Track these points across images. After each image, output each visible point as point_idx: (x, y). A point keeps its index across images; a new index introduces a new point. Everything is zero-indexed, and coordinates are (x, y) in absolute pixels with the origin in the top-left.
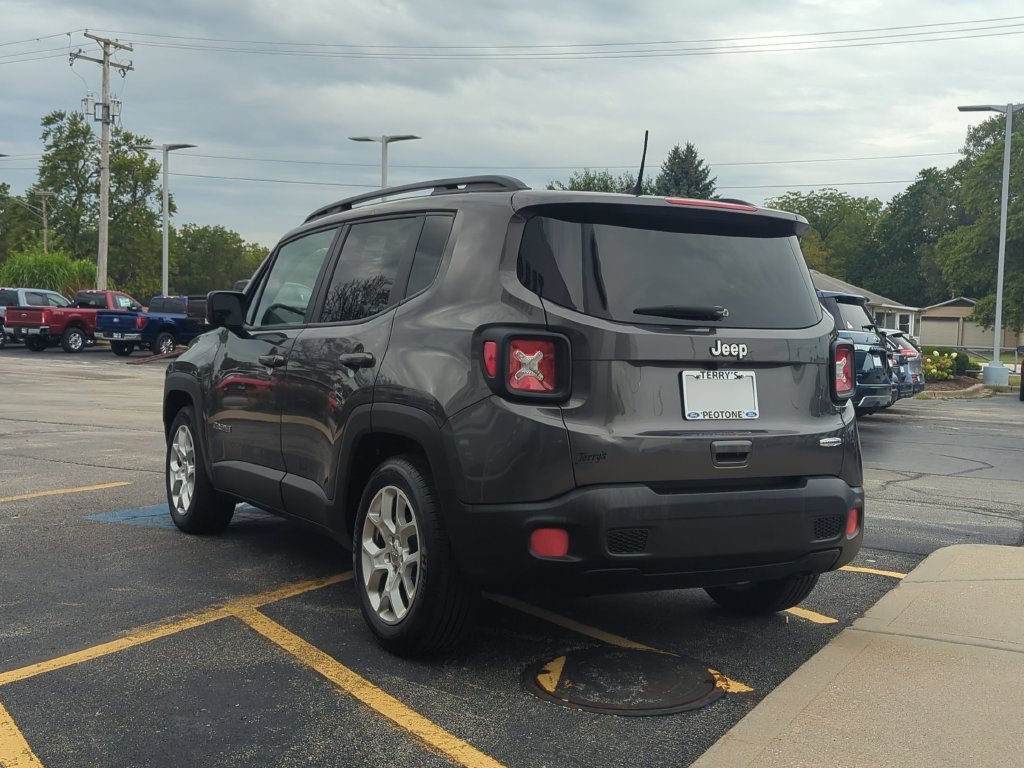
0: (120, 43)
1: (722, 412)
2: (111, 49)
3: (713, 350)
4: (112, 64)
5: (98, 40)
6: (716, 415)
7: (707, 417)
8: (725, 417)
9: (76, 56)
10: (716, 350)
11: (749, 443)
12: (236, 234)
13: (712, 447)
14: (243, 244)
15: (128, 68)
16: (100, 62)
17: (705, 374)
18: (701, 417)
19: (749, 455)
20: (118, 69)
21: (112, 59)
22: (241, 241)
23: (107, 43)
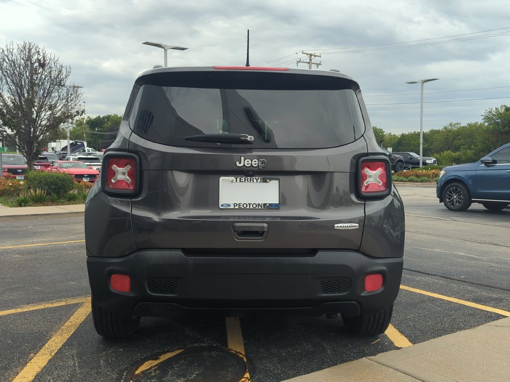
0: (316, 54)
1: (250, 204)
2: (313, 57)
3: (237, 163)
4: (313, 63)
5: (307, 54)
6: (245, 206)
7: (237, 207)
8: (251, 207)
9: (299, 62)
10: (240, 163)
11: (265, 225)
12: (381, 129)
13: (234, 227)
14: (385, 133)
15: (319, 64)
16: (308, 63)
17: (238, 179)
18: (232, 207)
19: (265, 233)
20: (315, 65)
21: (313, 61)
22: (383, 132)
23: (311, 55)
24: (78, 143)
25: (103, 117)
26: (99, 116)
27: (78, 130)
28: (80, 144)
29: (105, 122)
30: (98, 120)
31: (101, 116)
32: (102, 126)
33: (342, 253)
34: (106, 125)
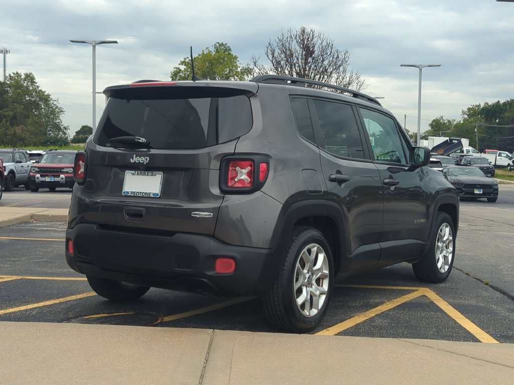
24: (454, 141)
25: (504, 103)
26: (498, 102)
27: (471, 122)
28: (456, 142)
29: (506, 111)
30: (496, 107)
31: (502, 102)
32: (501, 115)
33: (193, 237)
34: (507, 114)
